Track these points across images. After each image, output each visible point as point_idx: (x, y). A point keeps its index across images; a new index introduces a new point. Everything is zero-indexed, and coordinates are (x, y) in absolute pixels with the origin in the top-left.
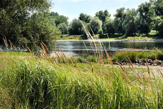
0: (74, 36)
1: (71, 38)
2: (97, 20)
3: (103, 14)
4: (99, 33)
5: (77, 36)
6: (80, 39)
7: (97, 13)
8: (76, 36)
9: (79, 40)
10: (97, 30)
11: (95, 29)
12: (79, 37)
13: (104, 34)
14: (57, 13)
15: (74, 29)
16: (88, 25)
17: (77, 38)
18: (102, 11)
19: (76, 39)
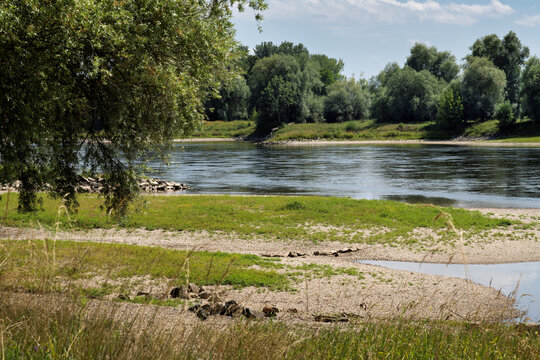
0: (397, 125)
1: (393, 136)
2: (486, 68)
3: (501, 49)
4: (499, 117)
5: (411, 125)
6: (423, 138)
7: (478, 42)
8: (404, 126)
9: (423, 142)
10: (488, 105)
11: (481, 100)
12: (421, 130)
13: (518, 121)
14: (301, 46)
15: (395, 101)
16: (453, 87)
17: (413, 134)
18: (495, 36)
19: (408, 137)
